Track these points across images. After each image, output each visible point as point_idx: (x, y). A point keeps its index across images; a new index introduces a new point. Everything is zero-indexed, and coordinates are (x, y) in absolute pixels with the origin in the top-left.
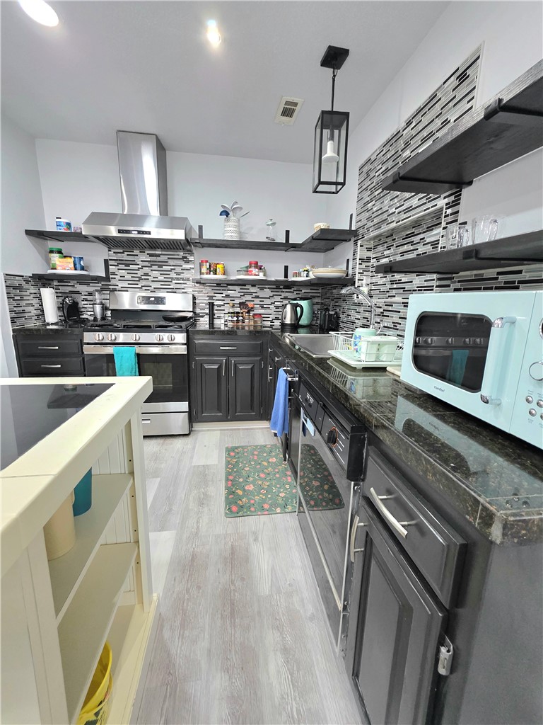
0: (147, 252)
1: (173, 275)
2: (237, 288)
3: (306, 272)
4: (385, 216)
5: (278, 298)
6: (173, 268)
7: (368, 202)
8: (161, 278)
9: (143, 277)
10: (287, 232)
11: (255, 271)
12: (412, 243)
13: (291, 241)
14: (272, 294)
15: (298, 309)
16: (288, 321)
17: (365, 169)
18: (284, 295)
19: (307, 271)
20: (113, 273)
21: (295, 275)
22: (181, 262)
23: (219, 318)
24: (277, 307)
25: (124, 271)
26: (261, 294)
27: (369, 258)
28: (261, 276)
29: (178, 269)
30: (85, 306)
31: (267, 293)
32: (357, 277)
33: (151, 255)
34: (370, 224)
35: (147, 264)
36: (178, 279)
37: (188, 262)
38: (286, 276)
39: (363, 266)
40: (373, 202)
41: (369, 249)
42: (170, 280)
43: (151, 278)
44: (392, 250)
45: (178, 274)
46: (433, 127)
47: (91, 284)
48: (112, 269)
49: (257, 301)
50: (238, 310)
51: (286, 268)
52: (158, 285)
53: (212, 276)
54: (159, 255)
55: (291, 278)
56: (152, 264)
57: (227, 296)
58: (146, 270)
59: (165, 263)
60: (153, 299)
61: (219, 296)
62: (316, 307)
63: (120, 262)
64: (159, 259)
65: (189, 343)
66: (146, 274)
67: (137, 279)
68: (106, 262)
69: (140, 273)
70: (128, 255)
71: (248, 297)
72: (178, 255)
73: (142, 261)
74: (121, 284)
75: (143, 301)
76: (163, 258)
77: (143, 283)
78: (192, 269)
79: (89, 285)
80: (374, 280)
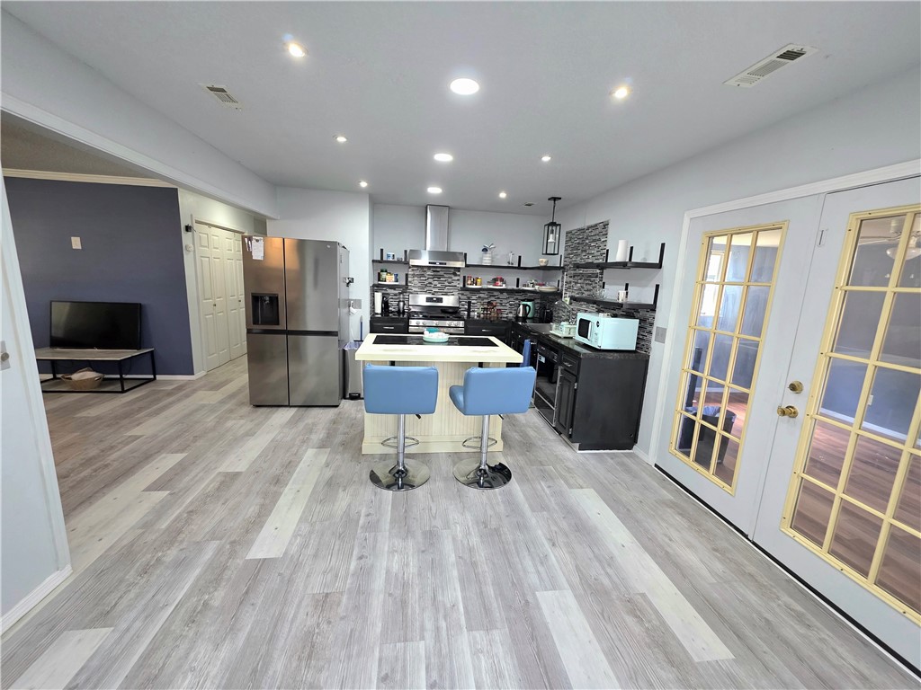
1: (446, 283)
2: (486, 293)
3: (532, 284)
5: (512, 299)
6: (447, 279)
7: (570, 254)
8: (439, 285)
9: (428, 285)
10: (520, 257)
11: (500, 283)
13: (522, 265)
14: (509, 296)
15: (527, 308)
16: (521, 315)
17: (569, 235)
18: (515, 297)
20: (410, 282)
21: (525, 285)
22: (452, 276)
23: (474, 311)
24: (511, 305)
25: (416, 281)
26: (501, 296)
27: (570, 282)
28: (504, 287)
29: (450, 280)
30: (390, 302)
31: (504, 296)
32: (564, 291)
33: (434, 271)
35: (431, 276)
36: (449, 286)
37: (456, 275)
38: (518, 286)
41: (571, 277)
42: (444, 287)
43: (433, 286)
45: (449, 283)
48: (409, 279)
49: (498, 301)
50: (486, 306)
51: (518, 280)
52: (437, 290)
53: (474, 286)
54: (438, 271)
55: (521, 287)
56: (434, 277)
57: (479, 297)
58: (430, 280)
59: (443, 276)
60: (436, 299)
61: (474, 297)
62: (537, 305)
63: (414, 276)
64: (438, 273)
65: (465, 327)
66: (430, 283)
67: (424, 286)
68: (407, 275)
69: (426, 282)
70: (420, 271)
71: (493, 298)
72: (451, 271)
73: (428, 275)
74: (414, 289)
75: (429, 300)
76: (441, 273)
77: (428, 288)
78: (458, 280)
79: (395, 289)
80: (573, 294)
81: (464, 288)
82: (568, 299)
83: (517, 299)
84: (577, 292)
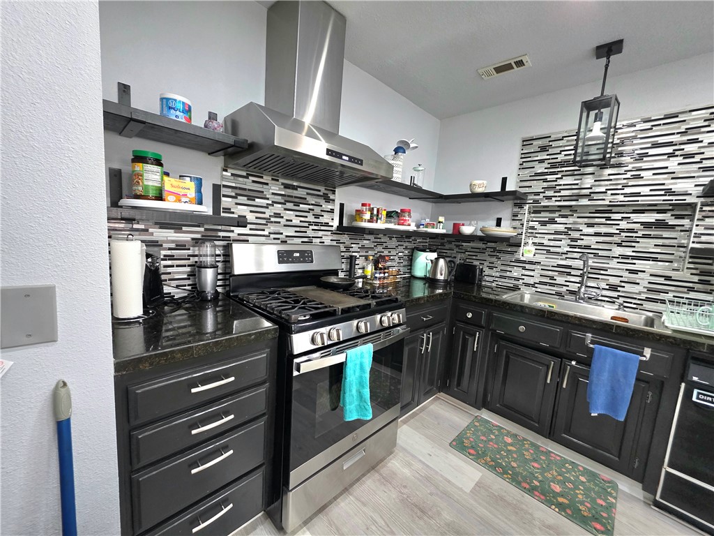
0: (282, 181)
1: (311, 218)
3: (441, 224)
4: (585, 192)
6: (311, 207)
7: (545, 174)
8: (296, 221)
9: (273, 219)
12: (607, 218)
14: (397, 244)
20: (228, 210)
22: (322, 202)
25: (245, 207)
29: (317, 210)
30: (169, 270)
31: (394, 242)
33: (287, 186)
34: (550, 193)
35: (279, 199)
36: (316, 224)
37: (328, 200)
42: (306, 224)
43: (283, 221)
45: (317, 216)
46: (673, 139)
47: (184, 229)
48: (225, 202)
49: (386, 252)
52: (291, 231)
54: (295, 188)
56: (287, 199)
57: (363, 247)
58: (278, 208)
59: (303, 200)
60: (298, 255)
61: (356, 248)
63: (239, 192)
64: (295, 193)
66: (278, 215)
67: (264, 222)
68: (217, 189)
69: (268, 213)
70: (254, 182)
71: (380, 248)
72: (319, 191)
73: (273, 194)
75: (284, 257)
76: (301, 193)
77: (272, 228)
78: (332, 211)
79: (177, 228)
80: (536, 240)
81: (341, 229)
82: (532, 248)
84: (552, 237)
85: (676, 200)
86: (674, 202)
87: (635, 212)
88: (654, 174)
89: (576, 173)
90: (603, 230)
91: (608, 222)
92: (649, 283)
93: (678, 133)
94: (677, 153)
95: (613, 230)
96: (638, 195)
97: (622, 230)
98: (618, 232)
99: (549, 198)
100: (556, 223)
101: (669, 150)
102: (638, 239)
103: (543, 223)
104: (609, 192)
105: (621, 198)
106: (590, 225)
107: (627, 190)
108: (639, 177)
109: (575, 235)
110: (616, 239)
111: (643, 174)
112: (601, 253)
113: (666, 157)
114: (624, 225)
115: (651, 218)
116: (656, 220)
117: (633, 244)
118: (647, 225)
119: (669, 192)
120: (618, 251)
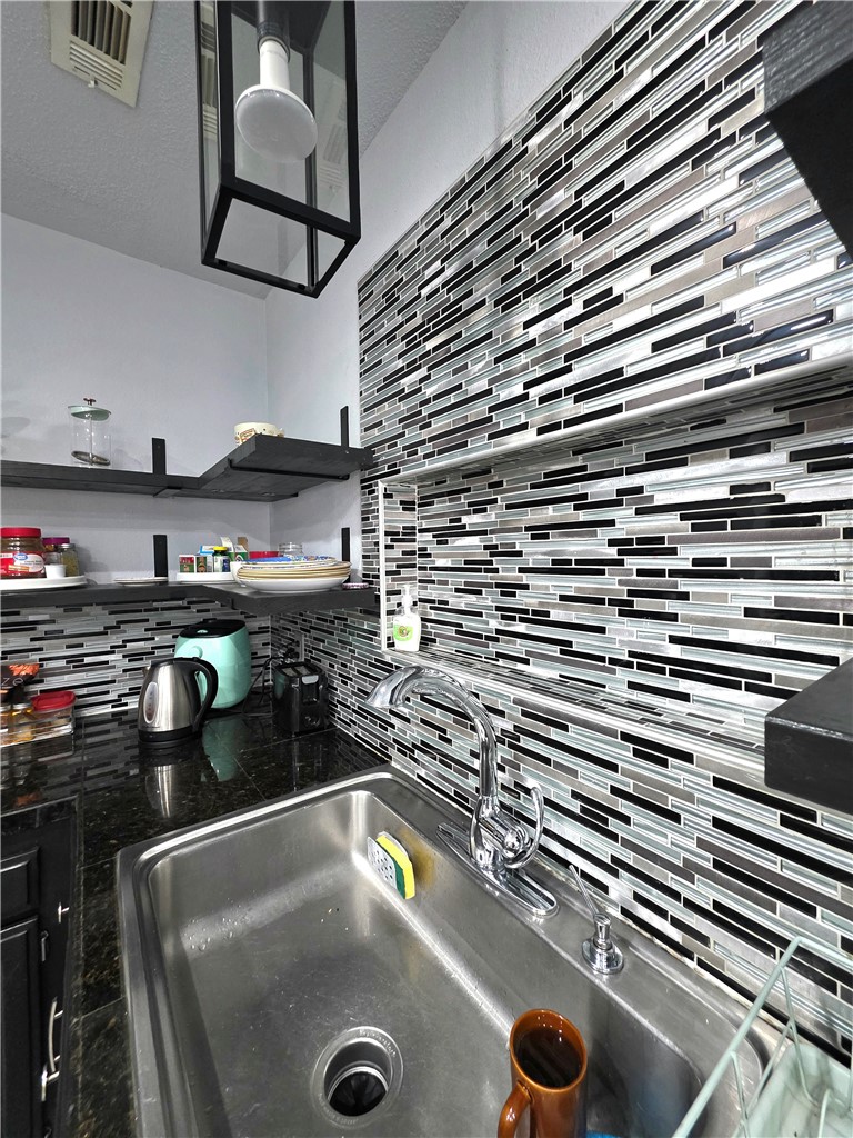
3: (220, 558)
4: (479, 409)
5: (138, 631)
7: (400, 374)
10: (159, 444)
12: (581, 502)
13: (172, 469)
14: (112, 619)
16: (163, 722)
17: (383, 283)
18: (154, 618)
19: (223, 553)
21: (187, 564)
24: (132, 657)
27: (410, 532)
31: (94, 619)
32: (384, 583)
34: (413, 435)
38: (161, 567)
39: (397, 553)
40: (423, 372)
41: (408, 506)
44: (492, 515)
46: (700, 70)
49: (56, 648)
51: (160, 543)
55: (178, 576)
80: (432, 592)
82: (411, 621)
83: (163, 627)
84: (461, 580)
85: (760, 369)
86: (754, 379)
87: (659, 461)
88: (656, 269)
89: (453, 347)
90: (575, 547)
91: (583, 516)
92: (718, 823)
93: (714, 33)
94: (728, 127)
95: (596, 546)
96: (614, 380)
97: (624, 546)
98: (612, 552)
99: (411, 449)
100: (462, 531)
101: (694, 131)
102: (683, 585)
103: (442, 535)
104: (535, 392)
105: (567, 408)
106: (539, 532)
107: (583, 370)
108: (608, 301)
109: (507, 570)
110: (611, 583)
111: (620, 283)
112: (581, 642)
113: (685, 171)
114: (628, 523)
115: (709, 478)
116: (734, 489)
117: (670, 606)
118: (704, 516)
119: (727, 335)
120: (626, 635)
